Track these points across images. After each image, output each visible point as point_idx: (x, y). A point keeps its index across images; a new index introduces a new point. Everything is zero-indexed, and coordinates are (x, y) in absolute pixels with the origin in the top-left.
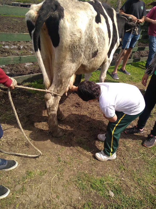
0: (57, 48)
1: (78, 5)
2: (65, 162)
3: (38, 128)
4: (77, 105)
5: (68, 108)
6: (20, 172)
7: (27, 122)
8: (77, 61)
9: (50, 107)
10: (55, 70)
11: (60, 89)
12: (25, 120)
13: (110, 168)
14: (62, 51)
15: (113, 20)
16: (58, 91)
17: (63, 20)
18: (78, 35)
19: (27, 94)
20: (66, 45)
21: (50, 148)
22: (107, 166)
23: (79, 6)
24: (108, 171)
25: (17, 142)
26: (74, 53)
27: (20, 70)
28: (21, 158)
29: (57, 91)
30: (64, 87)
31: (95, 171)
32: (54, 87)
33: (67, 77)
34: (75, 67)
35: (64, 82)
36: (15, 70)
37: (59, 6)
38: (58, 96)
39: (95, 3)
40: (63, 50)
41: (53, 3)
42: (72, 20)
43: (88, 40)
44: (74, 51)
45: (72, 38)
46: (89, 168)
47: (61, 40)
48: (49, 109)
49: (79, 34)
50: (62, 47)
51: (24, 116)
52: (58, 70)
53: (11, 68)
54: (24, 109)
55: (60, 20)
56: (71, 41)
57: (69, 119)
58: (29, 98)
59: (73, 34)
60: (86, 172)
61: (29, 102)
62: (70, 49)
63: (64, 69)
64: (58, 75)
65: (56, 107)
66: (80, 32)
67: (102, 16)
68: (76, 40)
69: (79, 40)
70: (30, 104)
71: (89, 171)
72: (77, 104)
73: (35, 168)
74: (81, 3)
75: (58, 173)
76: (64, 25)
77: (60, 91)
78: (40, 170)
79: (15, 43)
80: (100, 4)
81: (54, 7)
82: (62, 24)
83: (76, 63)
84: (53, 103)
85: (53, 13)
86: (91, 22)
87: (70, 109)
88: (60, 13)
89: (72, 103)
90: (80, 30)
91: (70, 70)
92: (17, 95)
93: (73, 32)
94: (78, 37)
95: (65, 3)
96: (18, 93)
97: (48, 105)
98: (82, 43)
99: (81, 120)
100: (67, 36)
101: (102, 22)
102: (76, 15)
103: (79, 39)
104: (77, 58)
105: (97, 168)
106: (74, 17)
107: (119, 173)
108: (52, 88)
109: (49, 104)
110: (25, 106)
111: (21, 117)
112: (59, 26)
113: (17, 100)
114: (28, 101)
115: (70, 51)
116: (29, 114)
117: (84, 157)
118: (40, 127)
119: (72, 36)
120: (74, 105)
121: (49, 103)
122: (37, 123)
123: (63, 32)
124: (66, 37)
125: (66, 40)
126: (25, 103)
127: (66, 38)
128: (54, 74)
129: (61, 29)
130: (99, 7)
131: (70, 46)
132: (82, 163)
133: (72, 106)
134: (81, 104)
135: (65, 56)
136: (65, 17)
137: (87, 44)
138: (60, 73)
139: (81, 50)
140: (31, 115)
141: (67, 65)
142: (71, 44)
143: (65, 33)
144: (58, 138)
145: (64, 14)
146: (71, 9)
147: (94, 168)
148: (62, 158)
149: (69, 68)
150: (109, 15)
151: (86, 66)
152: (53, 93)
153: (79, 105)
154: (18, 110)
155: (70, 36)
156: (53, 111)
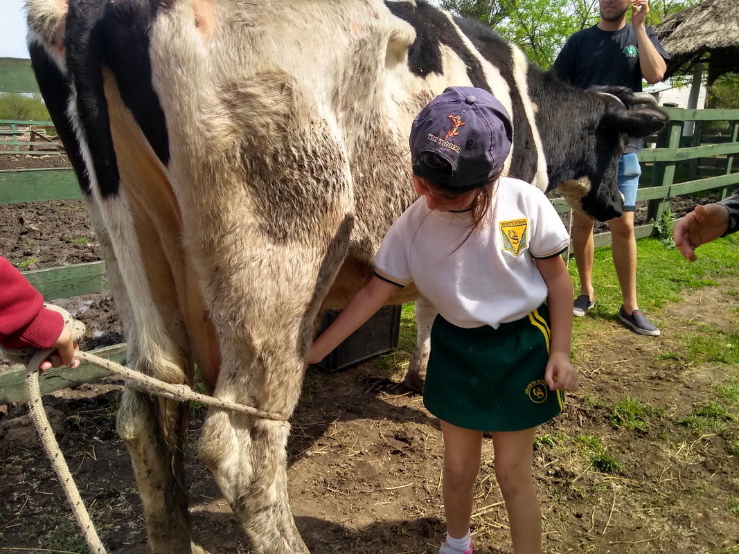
0: (171, 170)
4: (399, 446)
5: (361, 464)
8: (305, 235)
9: (243, 492)
16: (256, 401)
17: (172, 20)
20: (207, 152)
35: (267, 348)
39: (418, 9)
43: (371, 150)
48: (243, 507)
49: (277, 95)
55: (156, 17)
56: (235, 131)
59: (239, 93)
62: (234, 170)
65: (273, 487)
66: (282, 86)
67: (446, 52)
68: (263, 126)
69: (280, 128)
72: (400, 437)
76: (178, 41)
82: (163, 37)
83: (302, 242)
87: (371, 469)
89: (375, 435)
90: (279, 77)
93: (235, 85)
94: (274, 109)
97: (227, 486)
100: (201, 101)
101: (445, 70)
103: (280, 118)
106: (249, 15)
109: (229, 481)
111: (136, 537)
119: (233, 106)
120: (385, 445)
121: (228, 477)
123: (174, 82)
124: (194, 108)
125: (203, 122)
127: (201, 111)
130: (437, 23)
131: (234, 157)
133: (379, 450)
134: (417, 438)
137: (366, 167)
142: (237, 144)
143: (184, 86)
153: (410, 444)
154: (122, 498)
155: (222, 106)
156: (266, 509)
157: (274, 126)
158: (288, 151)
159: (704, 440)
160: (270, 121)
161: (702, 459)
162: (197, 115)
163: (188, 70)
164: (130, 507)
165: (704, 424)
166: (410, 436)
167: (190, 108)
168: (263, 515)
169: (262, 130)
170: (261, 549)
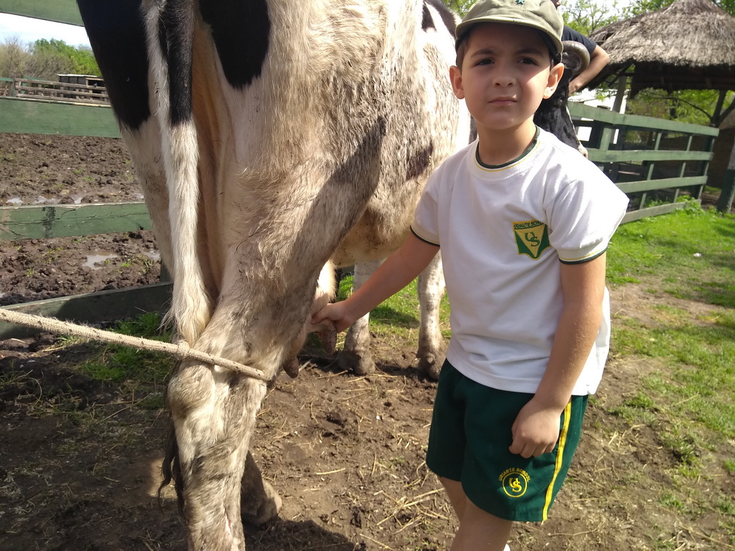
0: (251, 91)
4: (332, 428)
5: (289, 447)
9: (205, 452)
14: (284, 109)
16: (249, 348)
18: (370, 22)
19: (75, 386)
20: (307, 72)
27: (57, 282)
29: (244, 353)
32: (229, 327)
36: (31, 281)
40: (285, 101)
45: (339, 34)
48: (198, 471)
49: (376, 17)
50: (284, 78)
53: (15, 273)
54: (47, 469)
56: (334, 53)
58: (81, 408)
59: (346, 11)
61: (84, 428)
62: (325, 96)
63: (292, 217)
64: (253, 251)
65: (236, 452)
69: (372, 54)
70: (84, 439)
72: (333, 419)
77: (266, 348)
79: (52, 188)
84: (220, 426)
87: (301, 452)
89: (307, 417)
92: (19, 397)
96: (30, 384)
97: (190, 440)
100: (312, 13)
103: (374, 45)
108: (215, 335)
109: (194, 436)
110: (55, 454)
111: (23, 525)
113: (16, 424)
114: (76, 424)
115: (325, 109)
116: (73, 501)
119: (339, 24)
120: (317, 427)
121: (194, 431)
124: (305, 22)
126: (58, 439)
128: (231, 251)
133: (309, 432)
134: (351, 420)
135: (298, 135)
138: (266, 241)
140: (87, 503)
142: (335, 67)
152: (224, 361)
153: (343, 426)
154: (10, 479)
155: (329, 23)
156: (220, 477)
157: (368, 52)
158: (371, 82)
159: (634, 430)
161: (633, 449)
162: (306, 29)
164: (19, 490)
165: (633, 415)
166: (343, 418)
167: (301, 22)
168: (215, 483)
169: (359, 55)
170: (199, 525)
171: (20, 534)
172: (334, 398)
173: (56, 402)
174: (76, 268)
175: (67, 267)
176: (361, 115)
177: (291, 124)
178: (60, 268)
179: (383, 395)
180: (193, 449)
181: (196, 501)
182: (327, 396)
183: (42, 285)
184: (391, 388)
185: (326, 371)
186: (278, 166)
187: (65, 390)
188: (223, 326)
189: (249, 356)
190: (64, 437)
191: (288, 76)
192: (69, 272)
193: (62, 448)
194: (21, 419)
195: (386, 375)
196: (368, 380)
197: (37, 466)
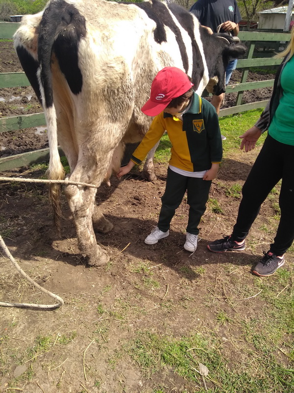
0: (79, 96)
1: (115, 12)
2: (111, 315)
3: (59, 251)
4: (135, 202)
5: (118, 208)
6: (24, 339)
7: (38, 240)
8: (121, 119)
9: (78, 209)
10: (79, 138)
11: (93, 174)
12: (33, 238)
13: (199, 319)
14: (90, 102)
15: (192, 35)
16: (89, 177)
17: (86, 41)
18: (119, 68)
20: (96, 89)
21: (83, 289)
22: (194, 316)
23: (119, 12)
24: (195, 326)
25: (18, 281)
26: (114, 103)
27: (26, 142)
28: (26, 313)
29: (88, 179)
30: (101, 170)
31: (170, 328)
32: (81, 171)
33: (104, 150)
34: (119, 131)
35: (100, 160)
36: (15, 142)
37: (77, 14)
38: (91, 188)
39: (153, 5)
40: (90, 99)
41: (64, 9)
42: (104, 40)
43: (143, 77)
44: (114, 99)
45: (107, 75)
46: (158, 323)
47: (84, 79)
48: (76, 214)
49: (121, 66)
50: (89, 92)
51: (33, 229)
52: (85, 137)
53: (8, 138)
54: (33, 215)
55: (80, 41)
56: (106, 81)
57: (119, 229)
58: (42, 194)
59: (108, 67)
60: (153, 330)
61: (43, 201)
62: (104, 95)
63: (97, 135)
64: (86, 147)
65: (88, 209)
66: (122, 62)
67: (167, 29)
68: (116, 78)
69: (121, 78)
70: (43, 205)
71: (159, 327)
72: (136, 198)
73: (53, 330)
74: (121, 6)
75: (97, 338)
76: (88, 49)
77: (95, 177)
78: (63, 333)
79: (17, 91)
80: (164, 6)
81: (67, 17)
82: (83, 48)
83: (120, 121)
84: (82, 201)
85: (65, 29)
86: (144, 41)
87: (123, 210)
88: (79, 27)
89: (126, 197)
90: (121, 59)
91: (109, 135)
92: (19, 190)
93: (107, 63)
94: (119, 72)
95: (90, 8)
96: (22, 186)
97: (73, 205)
98: (128, 84)
99: (144, 229)
100: (96, 71)
101: (167, 40)
102: (112, 30)
103: (121, 75)
104: (122, 113)
105: (173, 320)
106: (107, 34)
107: (217, 329)
108: (77, 174)
109: (74, 204)
110: (34, 210)
111: (27, 232)
112: (79, 54)
113: (20, 200)
114: (40, 200)
115: (105, 99)
116: (42, 225)
117: (149, 301)
118: (63, 248)
119: (106, 71)
120: (129, 201)
121: (73, 203)
122: (58, 242)
123: (87, 65)
125: (96, 78)
126: (35, 205)
128: (80, 146)
129: (82, 59)
130: (161, 11)
131: (105, 91)
132: (145, 314)
133: (127, 203)
134: (143, 199)
135: (96, 110)
136: (88, 35)
137: (140, 85)
138: (90, 144)
139: (128, 97)
140: (47, 226)
141: (102, 126)
142: (106, 86)
143: (91, 66)
144: (99, 268)
145: (86, 29)
146: (101, 20)
147: (169, 322)
148: (105, 306)
149: (107, 133)
150: (183, 27)
151: (144, 127)
153: (140, 201)
154: (20, 218)
155: (102, 72)
156: (84, 216)
157: (119, 78)
158: (122, 87)
160: (118, 77)
162: (94, 76)
163: (92, 59)
166: (140, 198)
167: (92, 74)
168: (82, 219)
169: (115, 80)
170: (79, 231)
171: (26, 235)
172: (138, 190)
173: (32, 192)
174: (33, 135)
175: (29, 134)
176: (120, 98)
177: (93, 106)
178: (26, 135)
179: (158, 189)
180: (74, 208)
181: (77, 223)
182: (135, 190)
183: (20, 144)
184: (162, 186)
185: (136, 180)
186: (91, 120)
187: (35, 188)
188: (80, 171)
189: (89, 180)
190: (37, 204)
191: (90, 92)
192: (30, 137)
193: (36, 208)
194: (21, 198)
195: (161, 181)
196: (153, 183)
197: (29, 214)
